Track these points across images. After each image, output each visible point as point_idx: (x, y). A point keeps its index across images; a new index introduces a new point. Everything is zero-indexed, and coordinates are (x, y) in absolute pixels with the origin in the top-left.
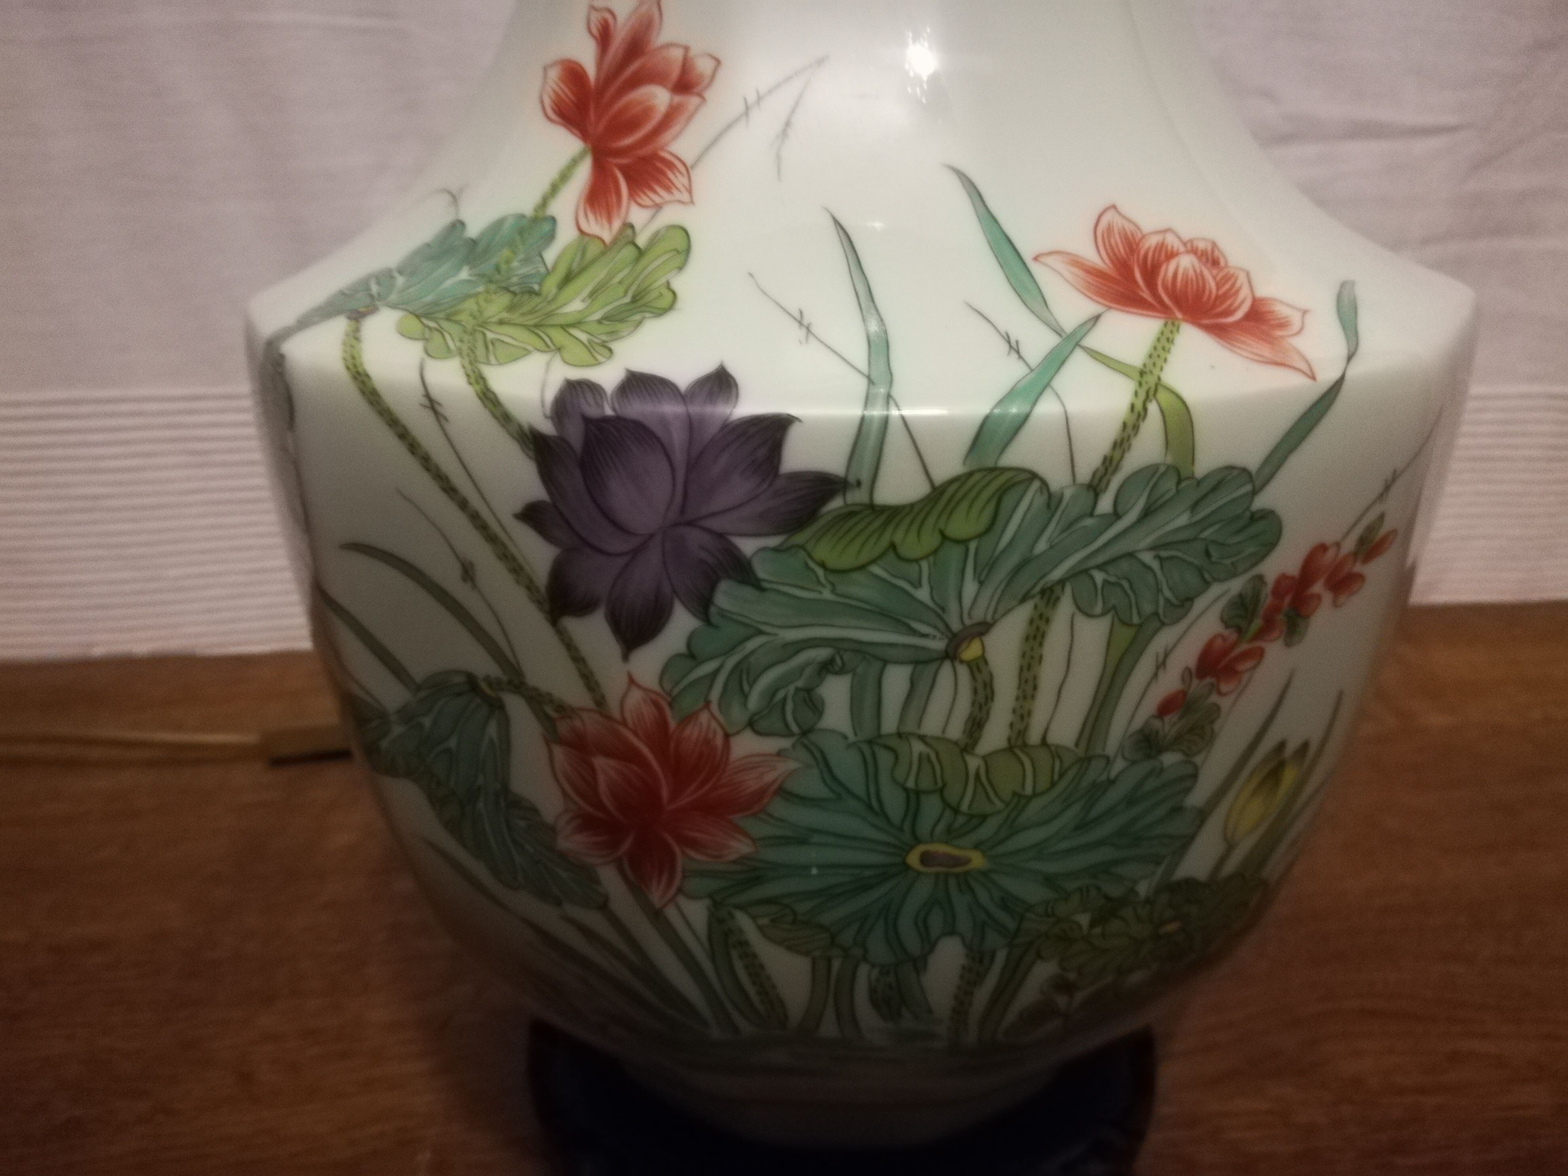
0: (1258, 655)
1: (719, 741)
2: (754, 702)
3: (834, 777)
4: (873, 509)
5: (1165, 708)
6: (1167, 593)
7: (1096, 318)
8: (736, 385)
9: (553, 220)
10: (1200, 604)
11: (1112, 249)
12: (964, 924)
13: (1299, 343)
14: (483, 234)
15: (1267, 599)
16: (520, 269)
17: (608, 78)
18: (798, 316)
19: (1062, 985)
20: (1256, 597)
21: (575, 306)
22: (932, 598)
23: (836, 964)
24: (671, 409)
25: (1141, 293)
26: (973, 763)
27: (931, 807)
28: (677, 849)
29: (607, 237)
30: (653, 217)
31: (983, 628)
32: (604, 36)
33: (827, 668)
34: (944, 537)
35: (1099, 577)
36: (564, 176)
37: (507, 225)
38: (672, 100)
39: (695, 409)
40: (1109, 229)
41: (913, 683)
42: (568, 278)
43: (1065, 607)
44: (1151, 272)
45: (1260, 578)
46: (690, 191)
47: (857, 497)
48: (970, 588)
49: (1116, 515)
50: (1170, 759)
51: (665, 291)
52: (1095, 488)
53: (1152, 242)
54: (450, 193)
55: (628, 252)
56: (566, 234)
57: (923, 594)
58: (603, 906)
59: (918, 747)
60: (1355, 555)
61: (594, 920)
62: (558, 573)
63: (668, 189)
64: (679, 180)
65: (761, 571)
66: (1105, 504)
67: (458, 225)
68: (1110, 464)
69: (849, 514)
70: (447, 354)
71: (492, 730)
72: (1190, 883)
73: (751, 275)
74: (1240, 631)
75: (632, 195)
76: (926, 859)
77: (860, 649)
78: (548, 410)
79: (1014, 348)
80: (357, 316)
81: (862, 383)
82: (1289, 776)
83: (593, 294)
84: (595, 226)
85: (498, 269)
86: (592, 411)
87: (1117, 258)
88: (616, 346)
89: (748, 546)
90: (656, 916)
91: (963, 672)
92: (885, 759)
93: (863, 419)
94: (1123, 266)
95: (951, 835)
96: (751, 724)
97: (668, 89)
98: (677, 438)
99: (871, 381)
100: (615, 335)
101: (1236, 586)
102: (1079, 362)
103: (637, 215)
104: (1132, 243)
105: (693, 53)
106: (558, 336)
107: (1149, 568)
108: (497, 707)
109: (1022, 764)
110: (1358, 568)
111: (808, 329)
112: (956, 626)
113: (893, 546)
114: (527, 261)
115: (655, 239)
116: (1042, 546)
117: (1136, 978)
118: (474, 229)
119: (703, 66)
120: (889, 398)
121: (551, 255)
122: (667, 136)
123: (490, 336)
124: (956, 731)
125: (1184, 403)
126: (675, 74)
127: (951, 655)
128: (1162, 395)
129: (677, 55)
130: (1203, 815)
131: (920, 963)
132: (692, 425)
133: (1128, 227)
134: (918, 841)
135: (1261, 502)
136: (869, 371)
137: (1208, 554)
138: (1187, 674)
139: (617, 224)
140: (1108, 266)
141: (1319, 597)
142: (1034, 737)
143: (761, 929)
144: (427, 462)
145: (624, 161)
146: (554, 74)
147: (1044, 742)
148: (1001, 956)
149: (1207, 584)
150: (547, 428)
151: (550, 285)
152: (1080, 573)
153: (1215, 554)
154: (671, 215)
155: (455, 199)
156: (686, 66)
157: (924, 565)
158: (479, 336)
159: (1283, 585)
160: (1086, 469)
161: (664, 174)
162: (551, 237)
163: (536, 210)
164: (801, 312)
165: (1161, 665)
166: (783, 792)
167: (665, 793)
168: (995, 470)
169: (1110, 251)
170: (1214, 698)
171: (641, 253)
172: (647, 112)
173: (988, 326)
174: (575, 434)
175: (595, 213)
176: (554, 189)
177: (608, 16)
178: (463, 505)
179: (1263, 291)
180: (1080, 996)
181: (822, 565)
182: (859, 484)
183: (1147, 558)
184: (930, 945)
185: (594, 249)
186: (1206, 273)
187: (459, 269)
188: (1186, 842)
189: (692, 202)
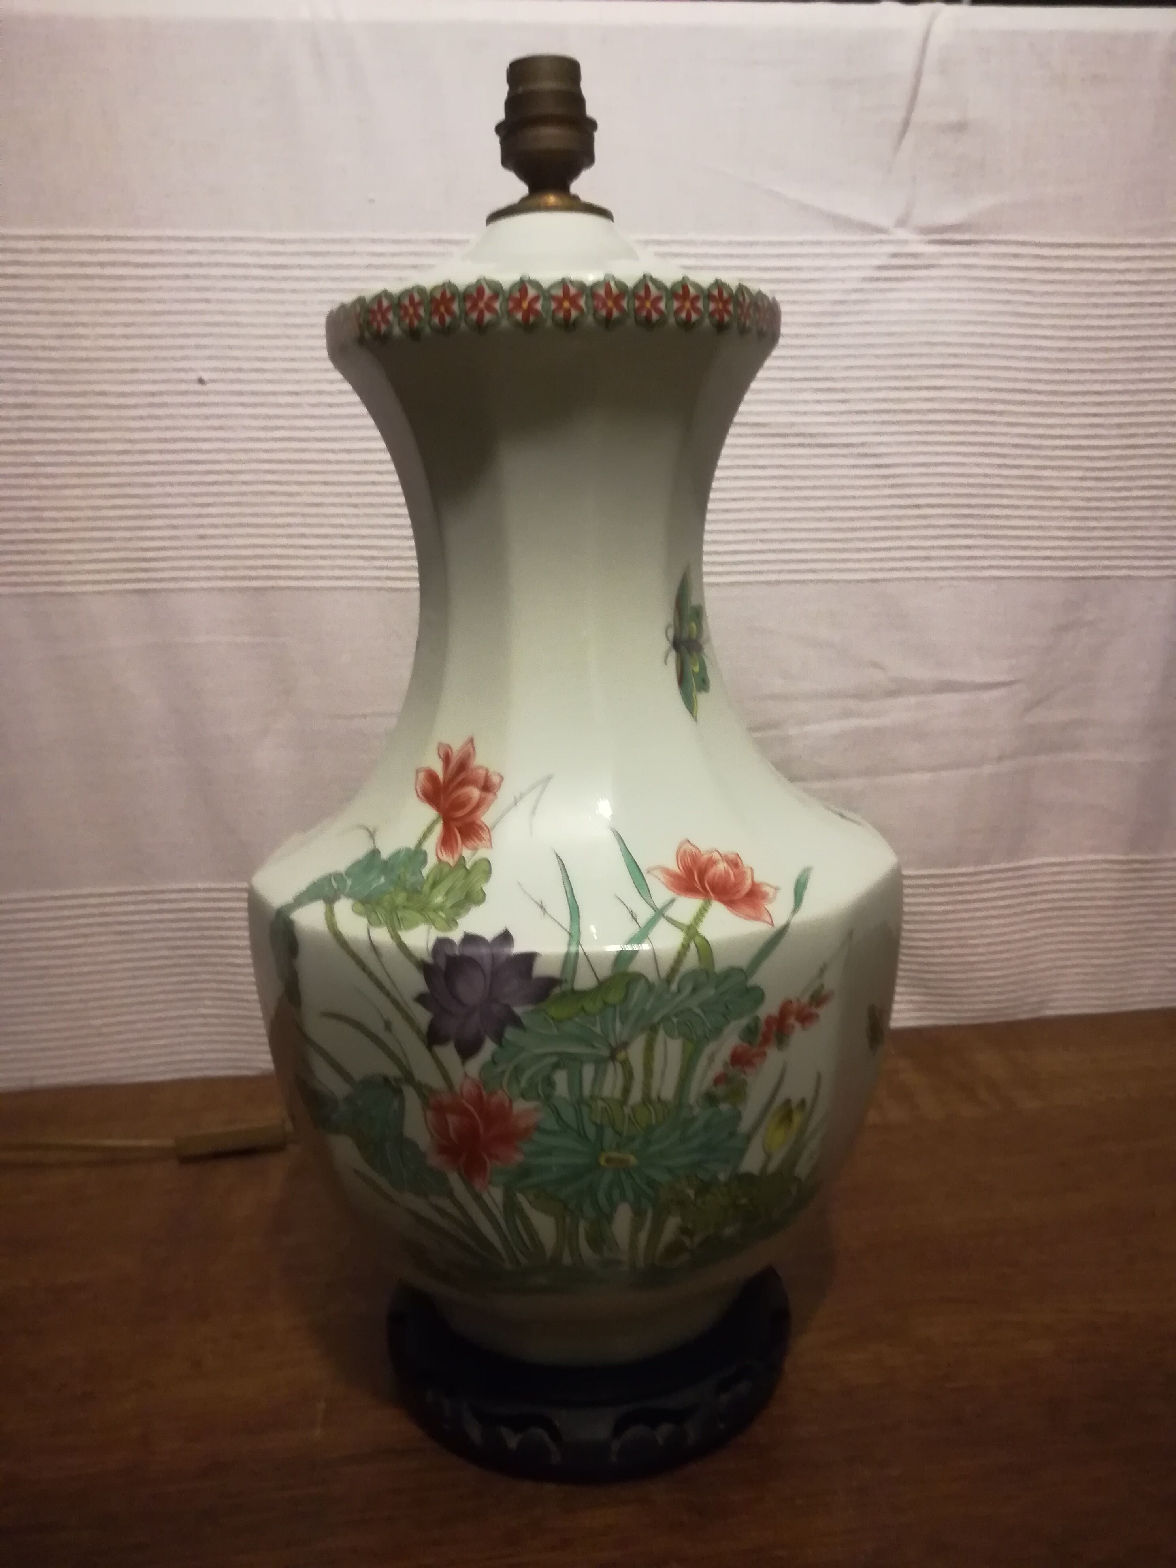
0: (764, 1055)
1: (507, 1104)
2: (523, 1083)
3: (561, 1119)
4: (573, 992)
5: (718, 1081)
6: (709, 1026)
7: (672, 901)
8: (513, 939)
9: (425, 853)
10: (727, 1030)
11: (685, 863)
12: (630, 1194)
13: (769, 907)
14: (390, 859)
15: (762, 1026)
16: (410, 879)
17: (450, 780)
18: (540, 903)
19: (684, 1231)
20: (757, 1026)
21: (439, 899)
22: (602, 1031)
23: (568, 1220)
24: (484, 951)
25: (696, 886)
26: (627, 1110)
27: (609, 1133)
28: (487, 1159)
29: (452, 862)
30: (474, 854)
31: (625, 1045)
32: (446, 759)
33: (556, 1066)
34: (605, 1003)
35: (675, 1020)
36: (430, 829)
37: (402, 855)
38: (481, 794)
39: (495, 950)
40: (685, 852)
41: (596, 1072)
42: (435, 885)
43: (661, 1034)
44: (702, 873)
45: (757, 1019)
46: (490, 841)
47: (566, 987)
48: (618, 1025)
49: (679, 991)
50: (724, 1107)
51: (480, 892)
52: (669, 980)
53: (705, 857)
54: (368, 830)
55: (462, 872)
56: (432, 861)
57: (598, 1030)
58: (450, 1195)
59: (601, 1104)
60: (810, 1004)
61: (446, 1204)
62: (432, 1026)
63: (480, 840)
64: (485, 836)
65: (525, 1021)
66: (674, 987)
67: (375, 853)
68: (674, 970)
69: (563, 995)
70: (379, 924)
71: (395, 1104)
72: (749, 1176)
73: (520, 884)
74: (750, 1043)
75: (463, 843)
76: (608, 1160)
77: (573, 1057)
78: (430, 953)
79: (634, 918)
80: (330, 901)
81: (567, 935)
82: (797, 1119)
83: (447, 894)
84: (445, 857)
85: (399, 877)
86: (449, 952)
87: (687, 867)
88: (459, 921)
89: (519, 1010)
90: (478, 1198)
91: (618, 1065)
92: (585, 1110)
93: (567, 955)
94: (689, 871)
95: (619, 1147)
96: (523, 1096)
97: (478, 789)
98: (487, 964)
99: (570, 934)
100: (459, 915)
101: (744, 1022)
102: (662, 923)
103: (466, 853)
104: (695, 858)
105: (490, 773)
106: (432, 915)
107: (698, 1015)
108: (399, 1092)
109: (649, 1109)
110: (814, 1010)
111: (545, 910)
112: (613, 1043)
113: (583, 1009)
114: (413, 874)
115: (475, 864)
116: (648, 1007)
117: (728, 1231)
118: (385, 854)
119: (495, 779)
120: (579, 943)
121: (425, 872)
122: (478, 813)
123: (400, 914)
124: (618, 1094)
125: (707, 941)
126: (481, 782)
127: (613, 1057)
128: (698, 940)
129: (482, 773)
130: (749, 1138)
131: (609, 1218)
132: (494, 958)
133: (694, 850)
134: (603, 1150)
135: (751, 982)
136: (571, 930)
137: (727, 1008)
138: (725, 1064)
139: (456, 857)
140: (683, 873)
141: (793, 1027)
142: (654, 1095)
143: (530, 1203)
144: (371, 975)
145: (459, 824)
146: (422, 776)
147: (659, 1098)
148: (650, 1214)
149: (728, 1022)
150: (429, 959)
151: (426, 888)
152: (666, 1019)
153: (730, 1007)
154: (482, 853)
155: (372, 835)
156: (487, 779)
157: (598, 1017)
158: (394, 915)
159: (769, 1021)
160: (664, 973)
161: (478, 832)
162: (425, 862)
163: (416, 847)
164: (541, 902)
165: (711, 1059)
166: (538, 1128)
167: (482, 1130)
168: (625, 974)
169: (683, 864)
170: (743, 1076)
171: (468, 872)
172: (469, 799)
173: (623, 906)
174: (442, 963)
175: (445, 850)
176: (425, 836)
177: (449, 750)
178: (388, 994)
179: (758, 878)
180: (697, 1240)
181: (553, 1019)
182: (566, 981)
183: (698, 1011)
184: (613, 1206)
185: (446, 869)
186: (731, 872)
187: (379, 878)
188: (741, 1153)
189: (492, 847)
